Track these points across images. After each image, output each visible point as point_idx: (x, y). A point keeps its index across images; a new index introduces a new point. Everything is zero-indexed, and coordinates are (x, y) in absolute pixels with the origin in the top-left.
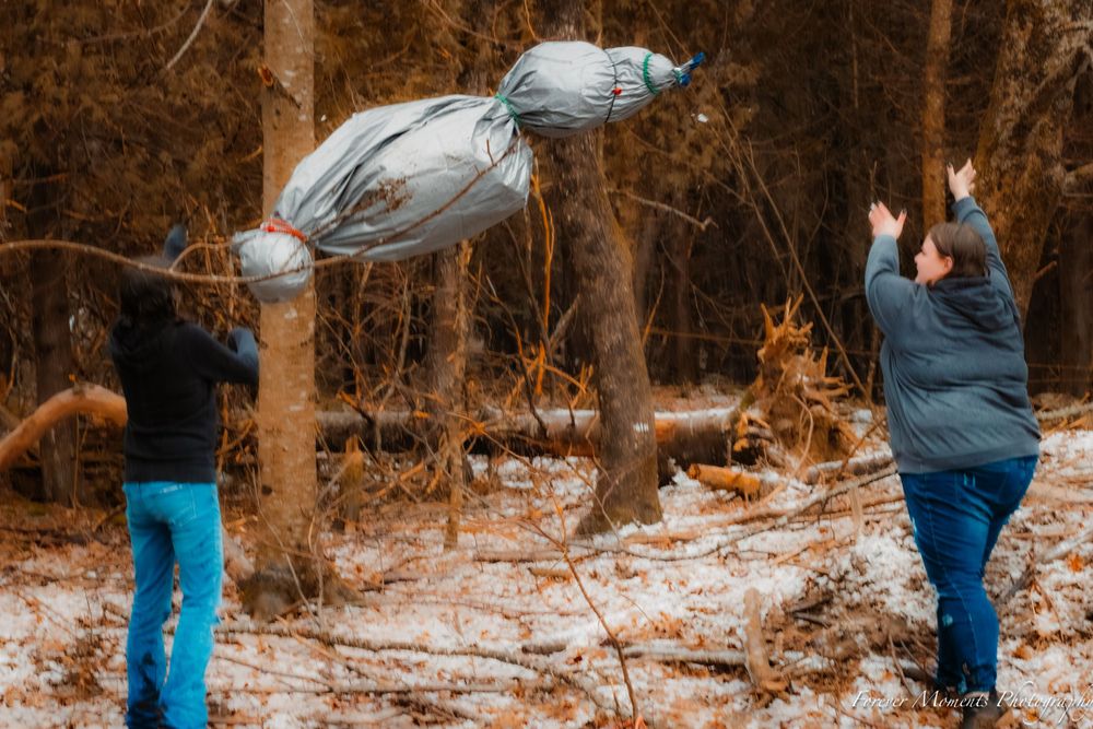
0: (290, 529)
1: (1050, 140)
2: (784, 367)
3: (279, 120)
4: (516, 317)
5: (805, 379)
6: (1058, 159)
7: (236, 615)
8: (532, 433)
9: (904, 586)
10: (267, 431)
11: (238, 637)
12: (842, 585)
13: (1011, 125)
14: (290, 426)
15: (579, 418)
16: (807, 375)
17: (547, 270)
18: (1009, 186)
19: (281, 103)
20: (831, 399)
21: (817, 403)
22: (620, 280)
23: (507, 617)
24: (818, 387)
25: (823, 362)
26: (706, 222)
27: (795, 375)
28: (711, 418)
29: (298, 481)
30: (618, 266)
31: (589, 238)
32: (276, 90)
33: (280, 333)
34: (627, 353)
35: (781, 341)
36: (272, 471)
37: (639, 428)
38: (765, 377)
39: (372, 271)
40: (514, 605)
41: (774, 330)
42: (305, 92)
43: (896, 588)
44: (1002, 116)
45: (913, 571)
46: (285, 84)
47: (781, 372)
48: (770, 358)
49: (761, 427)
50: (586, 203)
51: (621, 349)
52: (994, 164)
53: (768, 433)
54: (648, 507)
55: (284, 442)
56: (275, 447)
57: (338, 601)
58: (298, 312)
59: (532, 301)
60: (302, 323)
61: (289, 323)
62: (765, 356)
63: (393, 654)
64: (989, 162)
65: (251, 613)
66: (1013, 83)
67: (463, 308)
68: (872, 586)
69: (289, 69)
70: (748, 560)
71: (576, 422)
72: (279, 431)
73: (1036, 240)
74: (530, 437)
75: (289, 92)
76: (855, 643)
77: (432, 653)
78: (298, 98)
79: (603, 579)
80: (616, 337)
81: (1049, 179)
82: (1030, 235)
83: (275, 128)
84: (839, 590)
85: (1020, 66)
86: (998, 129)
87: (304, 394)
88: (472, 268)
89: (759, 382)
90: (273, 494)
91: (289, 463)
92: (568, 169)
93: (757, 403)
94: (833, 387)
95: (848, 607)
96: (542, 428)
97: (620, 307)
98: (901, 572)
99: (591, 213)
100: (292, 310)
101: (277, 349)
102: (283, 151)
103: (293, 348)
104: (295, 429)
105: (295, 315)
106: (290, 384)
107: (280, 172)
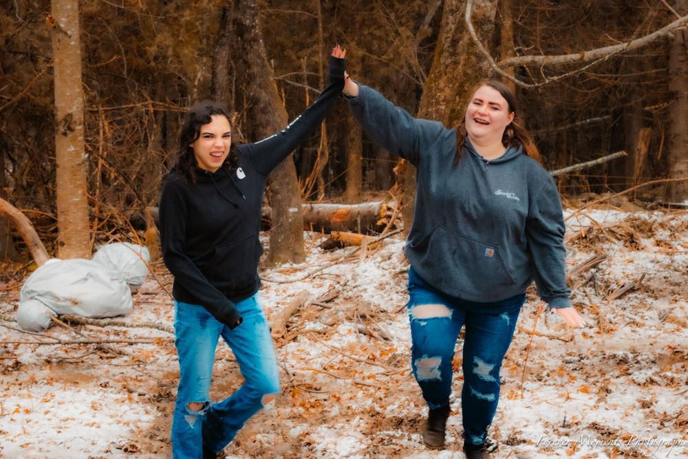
3: (60, 45)
9: (376, 288)
10: (62, 212)
12: (345, 288)
13: (449, 40)
14: (73, 209)
18: (451, 73)
19: (61, 36)
28: (370, 207)
29: (79, 238)
30: (279, 120)
31: (262, 105)
32: (57, 28)
33: (66, 159)
34: (285, 169)
36: (65, 234)
37: (292, 210)
38: (399, 183)
42: (73, 29)
43: (371, 289)
44: (445, 35)
45: (381, 279)
46: (62, 25)
49: (393, 210)
50: (260, 86)
52: (442, 61)
54: (296, 254)
55: (70, 218)
56: (66, 220)
58: (75, 147)
60: (77, 154)
61: (70, 153)
62: (398, 170)
64: (440, 60)
66: (450, 17)
68: (359, 288)
69: (63, 17)
72: (67, 212)
75: (64, 29)
76: (338, 317)
78: (69, 33)
83: (58, 49)
84: (343, 290)
85: (454, 8)
86: (443, 42)
87: (80, 192)
89: (396, 186)
90: (65, 246)
92: (249, 67)
93: (394, 198)
95: (345, 299)
98: (375, 280)
99: (263, 91)
100: (72, 147)
101: (64, 168)
102: (63, 61)
103: (72, 167)
104: (75, 210)
105: (73, 149)
106: (72, 186)
107: (62, 72)
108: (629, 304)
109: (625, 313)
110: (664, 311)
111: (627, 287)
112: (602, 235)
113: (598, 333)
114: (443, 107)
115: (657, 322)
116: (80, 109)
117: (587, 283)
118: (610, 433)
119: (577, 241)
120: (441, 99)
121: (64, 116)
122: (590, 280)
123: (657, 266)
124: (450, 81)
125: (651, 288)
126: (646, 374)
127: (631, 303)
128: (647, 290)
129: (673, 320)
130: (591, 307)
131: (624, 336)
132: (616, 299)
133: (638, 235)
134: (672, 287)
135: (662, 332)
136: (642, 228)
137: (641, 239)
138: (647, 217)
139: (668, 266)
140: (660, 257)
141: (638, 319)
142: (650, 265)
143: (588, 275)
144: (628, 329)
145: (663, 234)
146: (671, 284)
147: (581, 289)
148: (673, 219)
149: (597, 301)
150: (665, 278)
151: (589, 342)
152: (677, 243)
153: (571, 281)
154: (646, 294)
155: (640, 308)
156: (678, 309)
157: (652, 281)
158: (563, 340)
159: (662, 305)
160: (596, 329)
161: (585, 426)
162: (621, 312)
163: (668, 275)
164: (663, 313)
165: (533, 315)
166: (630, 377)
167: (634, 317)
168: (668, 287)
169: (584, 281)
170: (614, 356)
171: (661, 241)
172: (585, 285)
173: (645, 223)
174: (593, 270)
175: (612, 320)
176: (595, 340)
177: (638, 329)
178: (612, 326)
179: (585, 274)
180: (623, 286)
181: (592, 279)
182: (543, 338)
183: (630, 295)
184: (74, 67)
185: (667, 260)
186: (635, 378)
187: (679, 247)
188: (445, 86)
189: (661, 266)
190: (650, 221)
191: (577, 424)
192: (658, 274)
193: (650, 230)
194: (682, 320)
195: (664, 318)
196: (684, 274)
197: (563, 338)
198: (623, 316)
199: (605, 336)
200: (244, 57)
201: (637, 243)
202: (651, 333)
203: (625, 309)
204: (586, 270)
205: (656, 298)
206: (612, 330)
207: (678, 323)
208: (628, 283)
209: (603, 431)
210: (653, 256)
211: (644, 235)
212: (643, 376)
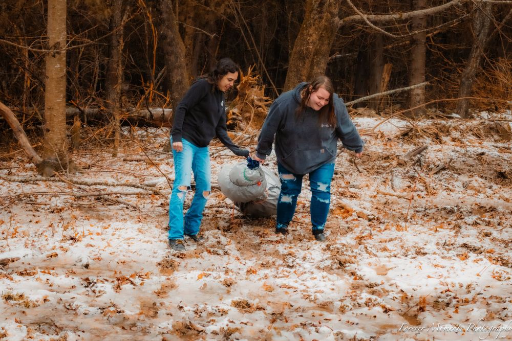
0: (56, 145)
1: (334, 8)
2: (247, 92)
4: (143, 73)
5: (255, 97)
6: (337, 15)
7: (36, 175)
8: (147, 117)
10: (48, 109)
11: (37, 182)
14: (57, 107)
15: (166, 112)
16: (256, 96)
17: (154, 52)
18: (317, 24)
20: (266, 105)
21: (260, 107)
22: (181, 56)
23: (136, 177)
24: (260, 100)
25: (263, 91)
26: (214, 35)
27: (251, 96)
29: (59, 127)
30: (180, 51)
31: (169, 40)
33: (54, 73)
34: (183, 84)
35: (246, 82)
36: (50, 123)
38: (240, 96)
39: (83, 51)
40: (138, 173)
41: (244, 78)
47: (246, 94)
48: (242, 89)
49: (237, 115)
50: (168, 27)
51: (180, 82)
52: (312, 17)
53: (240, 118)
55: (54, 113)
56: (51, 114)
57: (73, 171)
58: (60, 65)
59: (148, 65)
60: (61, 69)
61: (57, 69)
62: (240, 88)
63: (94, 186)
64: (310, 16)
65: (42, 175)
67: (120, 66)
70: (224, 158)
71: (165, 113)
72: (53, 109)
73: (329, 44)
74: (146, 119)
77: (109, 186)
79: (171, 165)
80: (179, 78)
81: (333, 22)
82: (326, 42)
86: (314, 4)
87: (62, 95)
88: (124, 51)
89: (238, 98)
90: (50, 132)
91: (56, 120)
92: (161, 14)
93: (236, 106)
94: (267, 101)
96: (152, 115)
97: (180, 67)
99: (170, 31)
100: (58, 64)
101: (52, 79)
102: (55, 6)
103: (58, 78)
104: (58, 108)
105: (59, 66)
106: (57, 91)
107: (54, 14)
108: (443, 177)
109: (441, 183)
110: (466, 182)
111: (441, 167)
112: (418, 134)
113: (427, 195)
114: (311, 47)
115: (462, 189)
116: (65, 39)
117: (415, 163)
118: (476, 250)
119: (401, 137)
120: (310, 42)
121: (54, 44)
122: (417, 162)
123: (457, 154)
124: (316, 29)
125: (456, 168)
126: (472, 219)
127: (444, 177)
128: (453, 169)
129: (472, 188)
130: (420, 179)
131: (443, 197)
132: (434, 174)
133: (441, 134)
134: (468, 168)
135: (466, 195)
136: (442, 130)
137: (442, 137)
138: (445, 123)
139: (464, 154)
140: (458, 149)
141: (451, 187)
142: (452, 154)
143: (416, 158)
144: (445, 193)
145: (456, 134)
146: (468, 166)
147: (412, 167)
148: (461, 125)
149: (423, 175)
150: (463, 161)
151: (423, 201)
152: (466, 140)
153: (405, 162)
154: (453, 171)
155: (451, 180)
156: (474, 181)
157: (455, 163)
158: (407, 199)
159: (464, 178)
160: (425, 192)
161: (459, 246)
162: (439, 183)
163: (465, 160)
164: (465, 184)
165: (383, 183)
166: (463, 220)
167: (448, 185)
168: (466, 167)
169: (413, 162)
170: (445, 209)
171: (456, 138)
172: (414, 165)
173: (444, 126)
174: (419, 156)
175: (434, 187)
176: (426, 199)
177: (451, 193)
178: (435, 191)
179: (414, 158)
180: (438, 166)
181: (419, 160)
182: (394, 197)
183: (443, 172)
184: (62, 11)
185: (463, 151)
186: (466, 221)
187: (467, 143)
188: (313, 33)
189: (460, 154)
190: (447, 125)
191: (452, 244)
192: (458, 159)
193: (448, 131)
194: (478, 188)
195: (466, 186)
196: (475, 159)
197: (407, 197)
198: (441, 184)
199: (432, 197)
200: (157, 7)
201: (440, 139)
202: (460, 196)
203: (441, 180)
204: (415, 155)
205: (459, 174)
206: (435, 193)
207: (475, 190)
208: (441, 164)
209: (471, 249)
210: (453, 148)
211: (444, 134)
212: (470, 220)
